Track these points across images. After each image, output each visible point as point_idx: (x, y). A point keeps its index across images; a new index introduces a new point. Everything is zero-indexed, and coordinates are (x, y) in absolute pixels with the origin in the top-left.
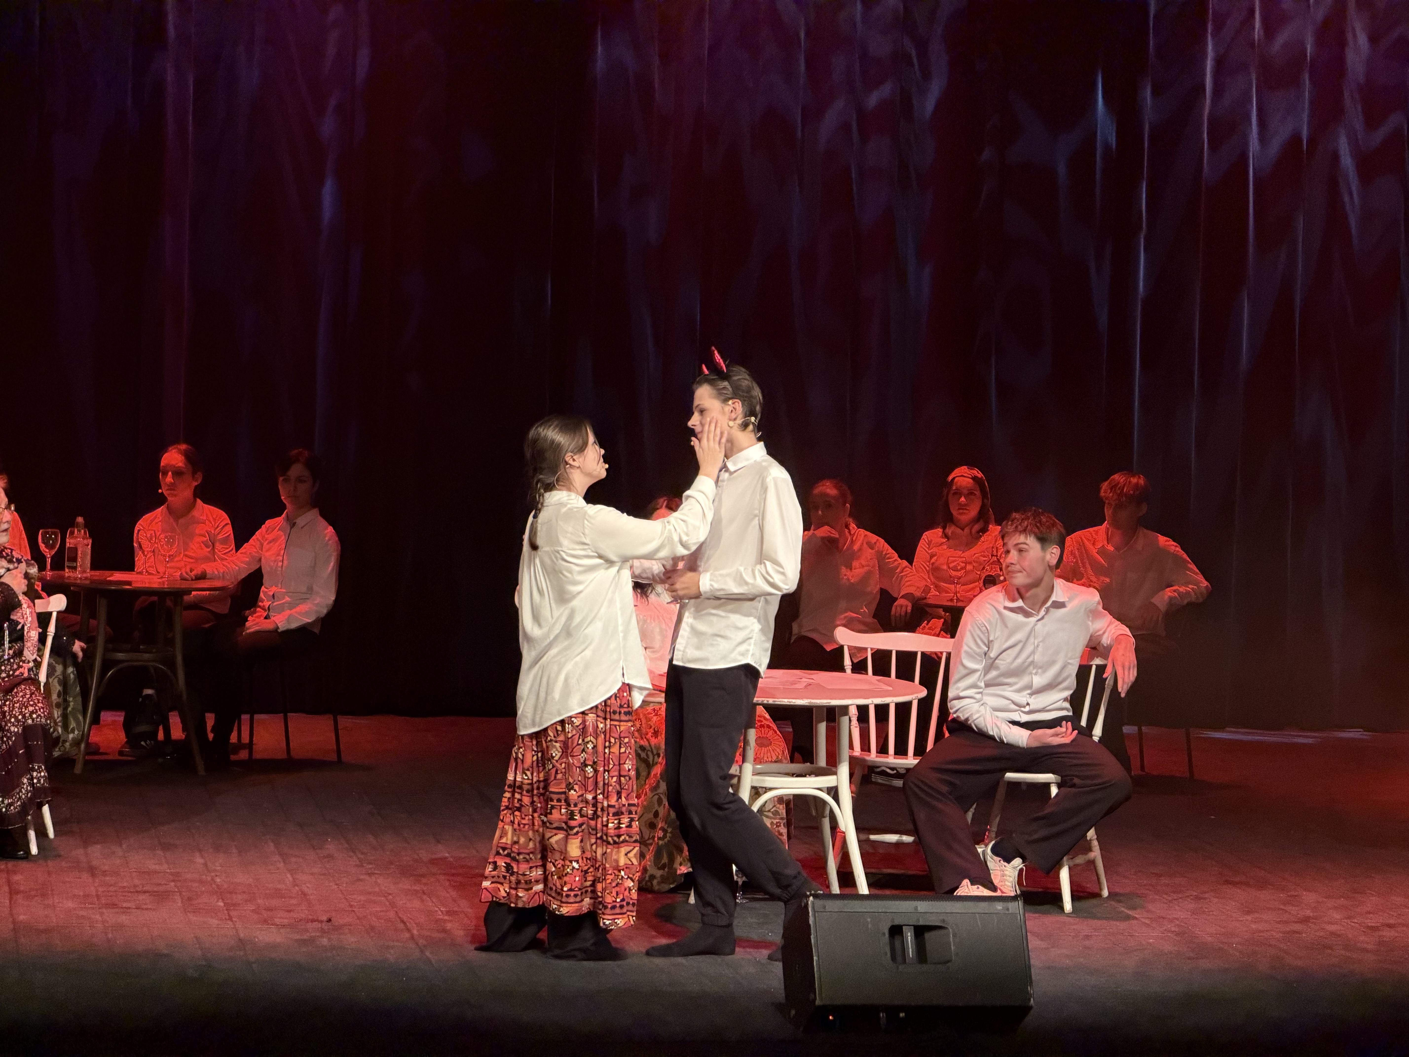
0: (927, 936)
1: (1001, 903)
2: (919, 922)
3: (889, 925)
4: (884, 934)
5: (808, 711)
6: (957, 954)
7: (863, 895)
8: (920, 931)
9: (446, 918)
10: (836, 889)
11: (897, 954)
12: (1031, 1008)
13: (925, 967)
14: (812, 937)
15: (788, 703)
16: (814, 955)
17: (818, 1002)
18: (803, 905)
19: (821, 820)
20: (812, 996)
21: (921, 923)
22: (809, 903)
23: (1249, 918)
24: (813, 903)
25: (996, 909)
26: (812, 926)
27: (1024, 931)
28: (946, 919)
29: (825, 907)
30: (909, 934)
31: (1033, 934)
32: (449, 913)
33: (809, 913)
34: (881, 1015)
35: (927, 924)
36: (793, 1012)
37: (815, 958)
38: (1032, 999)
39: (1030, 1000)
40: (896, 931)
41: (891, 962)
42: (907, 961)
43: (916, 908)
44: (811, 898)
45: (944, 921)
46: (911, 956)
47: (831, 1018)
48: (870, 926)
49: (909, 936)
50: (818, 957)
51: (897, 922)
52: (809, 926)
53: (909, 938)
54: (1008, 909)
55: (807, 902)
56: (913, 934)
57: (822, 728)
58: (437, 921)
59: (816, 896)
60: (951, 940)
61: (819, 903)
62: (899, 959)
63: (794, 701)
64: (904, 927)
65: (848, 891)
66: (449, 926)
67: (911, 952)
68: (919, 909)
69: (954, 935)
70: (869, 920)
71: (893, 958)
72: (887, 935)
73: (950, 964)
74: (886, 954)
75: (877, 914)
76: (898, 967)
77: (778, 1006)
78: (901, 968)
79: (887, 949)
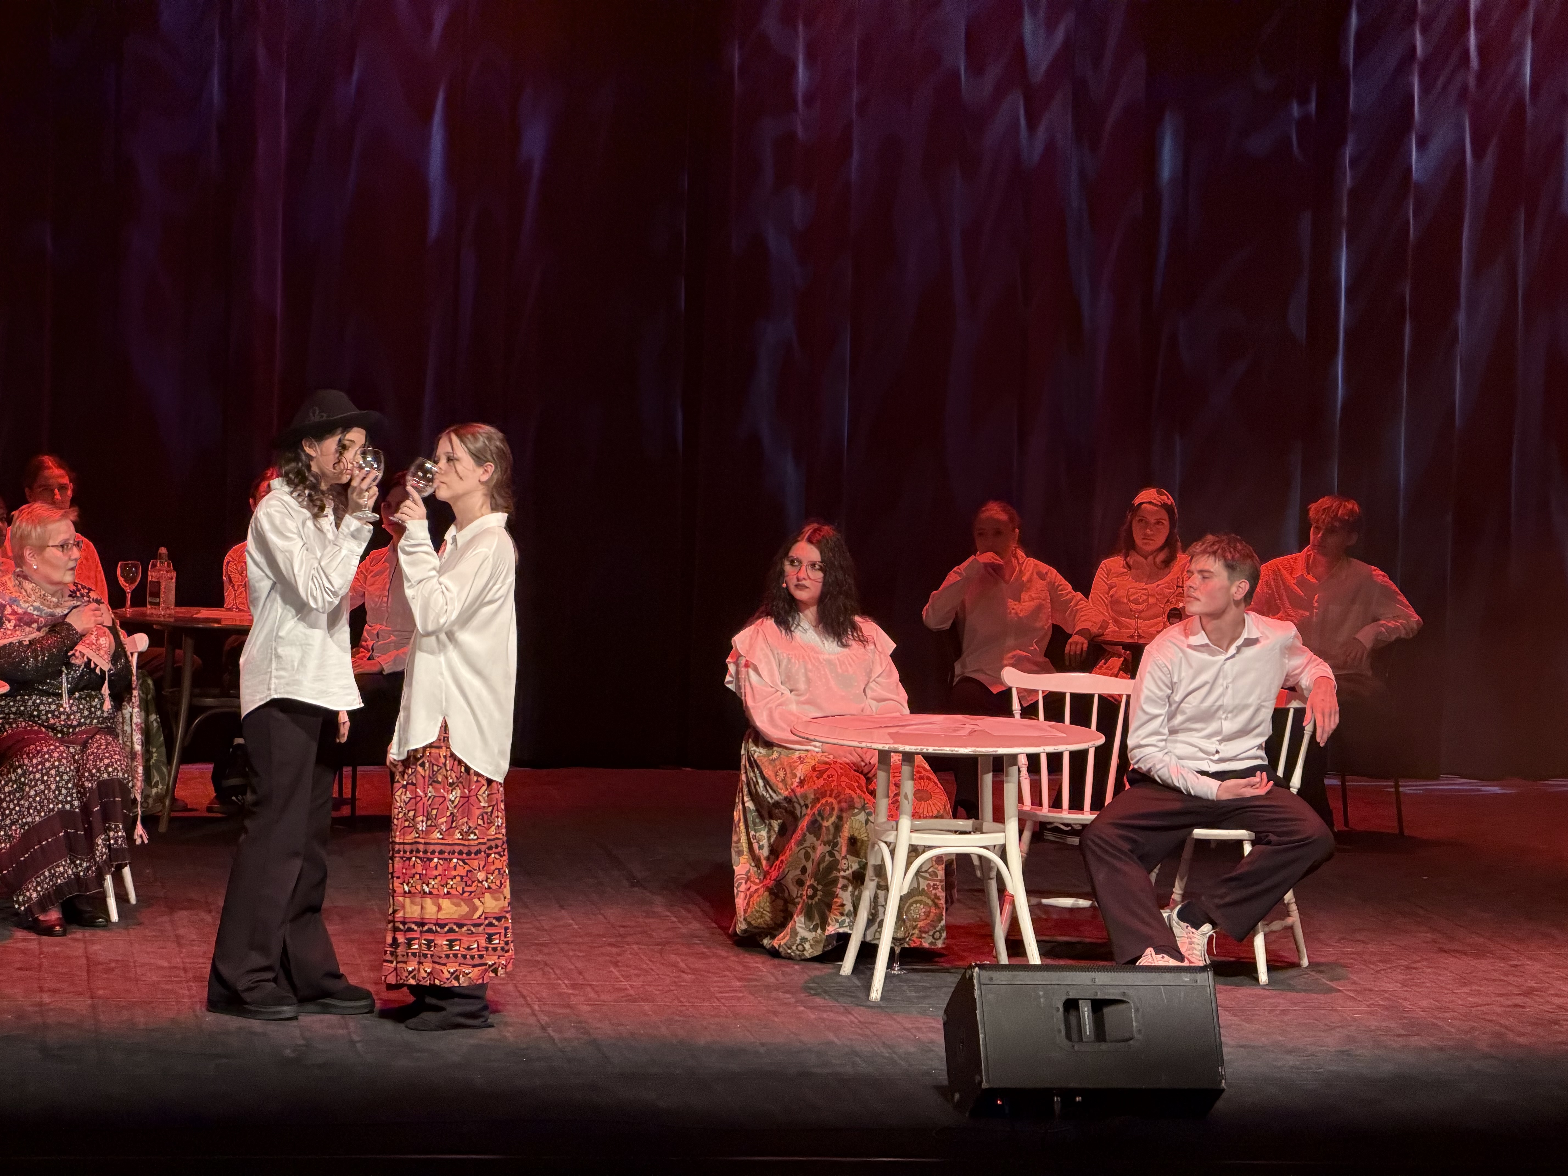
0: (1107, 1011)
1: (1189, 975)
2: (1097, 995)
3: (1064, 998)
4: (1058, 1008)
5: (972, 761)
6: (1139, 1031)
7: (1035, 966)
8: (1098, 1005)
9: (570, 991)
10: (1004, 959)
11: (1072, 1031)
12: (1223, 1090)
13: (1104, 1046)
14: (978, 1012)
15: (950, 752)
16: (980, 1031)
17: (985, 1085)
18: (967, 976)
19: (987, 883)
20: (978, 1078)
21: (1100, 996)
22: (975, 974)
23: (1466, 990)
24: (979, 975)
25: (1183, 981)
26: (977, 1000)
27: (1214, 1005)
28: (1126, 991)
29: (991, 979)
30: (1086, 1009)
31: (1226, 1009)
32: (574, 986)
33: (973, 985)
34: (1056, 1099)
35: (1106, 997)
36: (957, 1096)
37: (981, 1036)
38: (1223, 1081)
39: (1220, 1082)
40: (1071, 1005)
41: (1065, 1041)
42: (1084, 1040)
43: (1094, 980)
44: (977, 969)
45: (1124, 994)
46: (1088, 1034)
47: (999, 1102)
48: (1042, 1000)
49: (1086, 1011)
50: (985, 1033)
51: (1072, 996)
52: (975, 1000)
53: (1086, 1013)
54: (1196, 982)
55: (972, 973)
56: (1090, 1008)
57: (988, 779)
58: (560, 994)
59: (982, 967)
60: (1133, 1015)
61: (985, 974)
62: (1075, 1036)
63: (956, 749)
64: (1080, 1002)
65: (1017, 961)
66: (574, 1001)
67: (1088, 1028)
68: (1097, 980)
69: (1137, 1010)
70: (1041, 993)
71: (1069, 1037)
72: (1061, 1009)
73: (1131, 1042)
74: (1059, 1031)
75: (1050, 987)
76: (1073, 1046)
77: (940, 1090)
78: (1077, 1047)
79: (1061, 1025)
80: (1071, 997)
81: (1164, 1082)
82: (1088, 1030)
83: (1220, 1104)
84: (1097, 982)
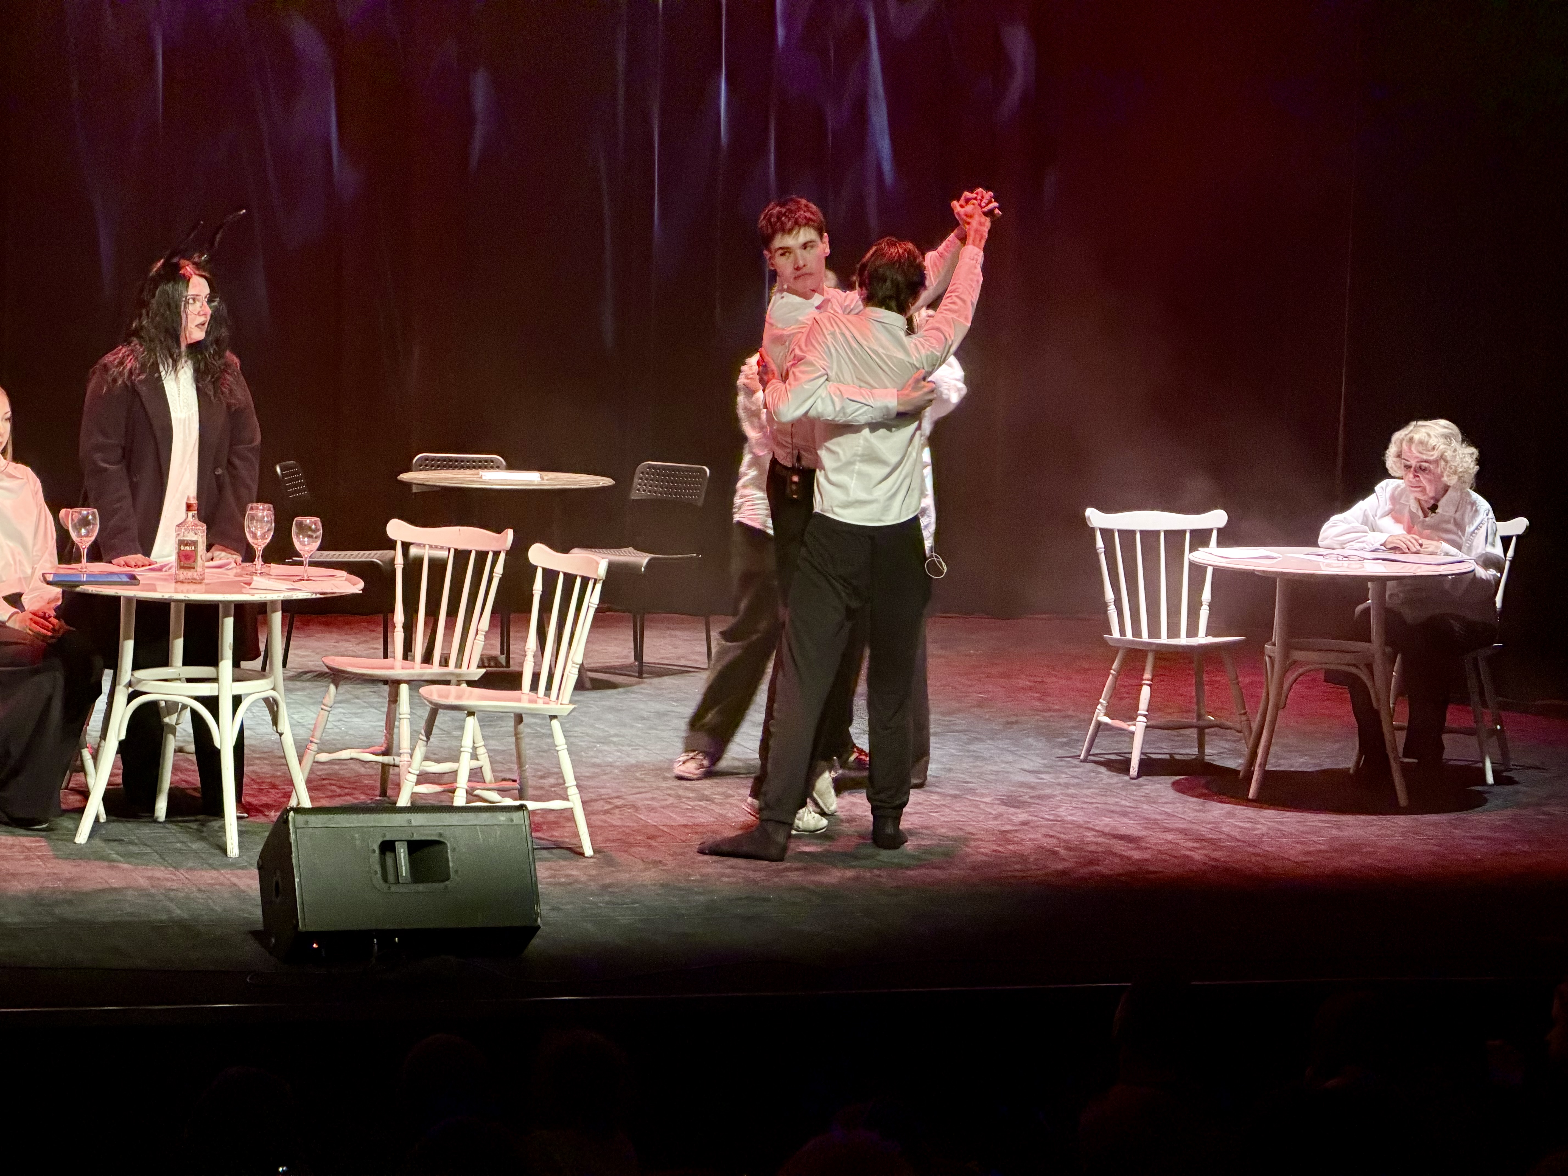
0: (424, 852)
1: (505, 814)
2: (412, 837)
3: (380, 840)
4: (374, 851)
6: (456, 871)
8: (415, 847)
11: (389, 873)
12: (539, 927)
13: (421, 887)
14: (293, 855)
16: (295, 875)
17: (300, 929)
18: (283, 821)
20: (293, 921)
21: (416, 837)
22: (290, 818)
24: (294, 819)
25: (500, 821)
27: (530, 844)
28: (441, 831)
29: (307, 822)
30: (402, 850)
33: (289, 830)
34: (374, 941)
35: (423, 838)
36: (273, 940)
37: (297, 880)
38: (539, 919)
39: (536, 920)
40: (387, 847)
41: (381, 883)
42: (400, 881)
43: (409, 821)
44: (292, 813)
45: (440, 835)
46: (404, 875)
47: (315, 946)
48: (358, 842)
49: (402, 852)
50: (300, 878)
52: (291, 843)
53: (402, 855)
54: (512, 820)
55: (287, 817)
56: (406, 850)
59: (297, 811)
60: (450, 856)
61: (300, 818)
62: (391, 878)
64: (396, 843)
67: (404, 870)
68: (413, 821)
69: (454, 850)
70: (357, 836)
71: (385, 877)
72: (377, 851)
73: (447, 883)
74: (376, 872)
75: (365, 829)
76: (390, 888)
77: (255, 934)
78: (394, 889)
79: (377, 867)
80: (387, 838)
81: (480, 921)
82: (404, 872)
83: (535, 941)
84: (413, 823)
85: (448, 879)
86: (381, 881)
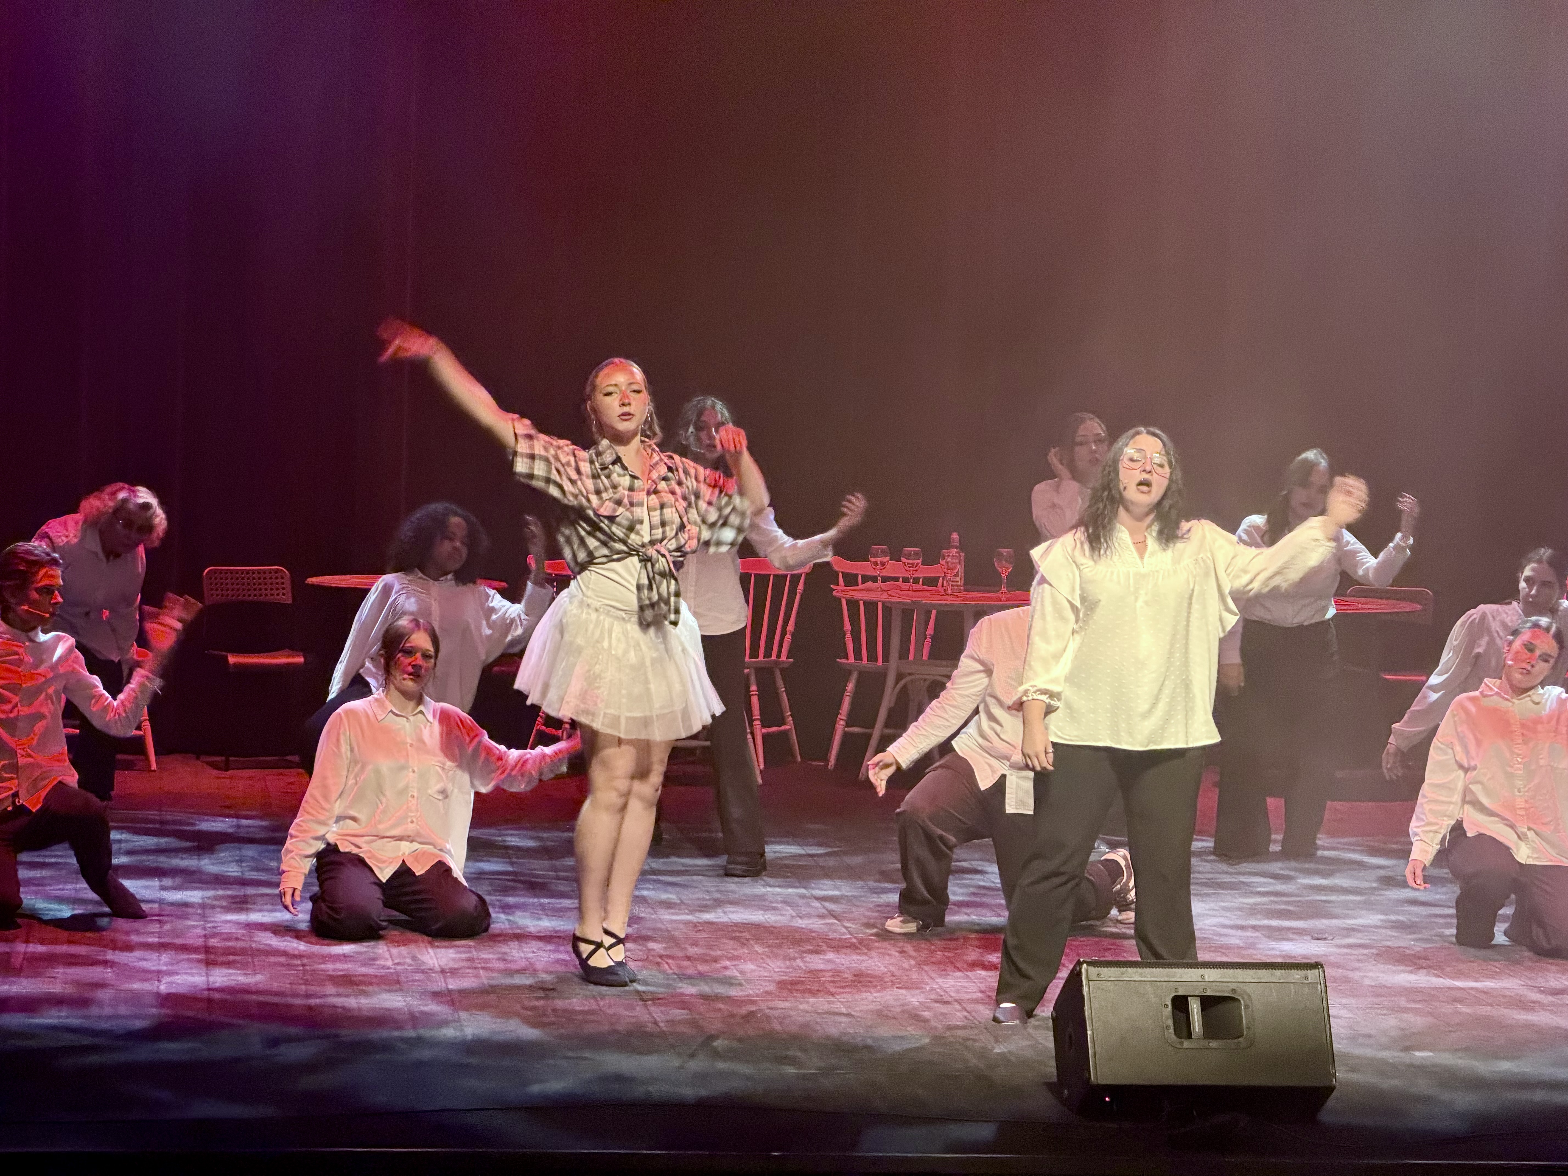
0: (1217, 1008)
1: (1298, 972)
2: (1205, 992)
3: (1173, 995)
4: (1166, 1005)
6: (1248, 1028)
8: (1208, 1002)
11: (1181, 1027)
13: (1214, 1044)
14: (1086, 1008)
16: (1088, 1030)
17: (1093, 1082)
18: (1076, 973)
20: (1086, 1073)
21: (1209, 993)
22: (1083, 971)
24: (1087, 971)
25: (1293, 978)
26: (1085, 997)
27: (1325, 1002)
28: (1236, 988)
29: (1099, 975)
30: (1195, 1006)
33: (1082, 982)
35: (1216, 994)
36: (1066, 1092)
37: (1089, 1033)
38: (1334, 1079)
39: (1331, 1080)
40: (1180, 1004)
42: (1193, 1037)
43: (1202, 976)
44: (1085, 965)
45: (1234, 991)
46: (1197, 1031)
47: (1107, 1099)
48: (1151, 996)
49: (1195, 1008)
50: (1092, 1030)
51: (1181, 992)
52: (1083, 996)
53: (1195, 1010)
54: (1307, 978)
55: (1081, 969)
56: (1200, 1006)
59: (1089, 964)
60: (1243, 1013)
61: (1094, 971)
62: (1184, 1033)
64: (1189, 998)
67: (1197, 1025)
68: (1206, 977)
69: (1247, 1007)
70: (1149, 989)
71: (1177, 1033)
72: (1170, 1006)
73: (1240, 1039)
74: (1168, 1027)
75: (1158, 984)
76: (1181, 1043)
77: (1049, 1085)
78: (1186, 1044)
79: (1170, 1022)
82: (1197, 1027)
83: (1331, 1102)
84: (1207, 978)
85: (1241, 1036)
86: (1174, 1037)
